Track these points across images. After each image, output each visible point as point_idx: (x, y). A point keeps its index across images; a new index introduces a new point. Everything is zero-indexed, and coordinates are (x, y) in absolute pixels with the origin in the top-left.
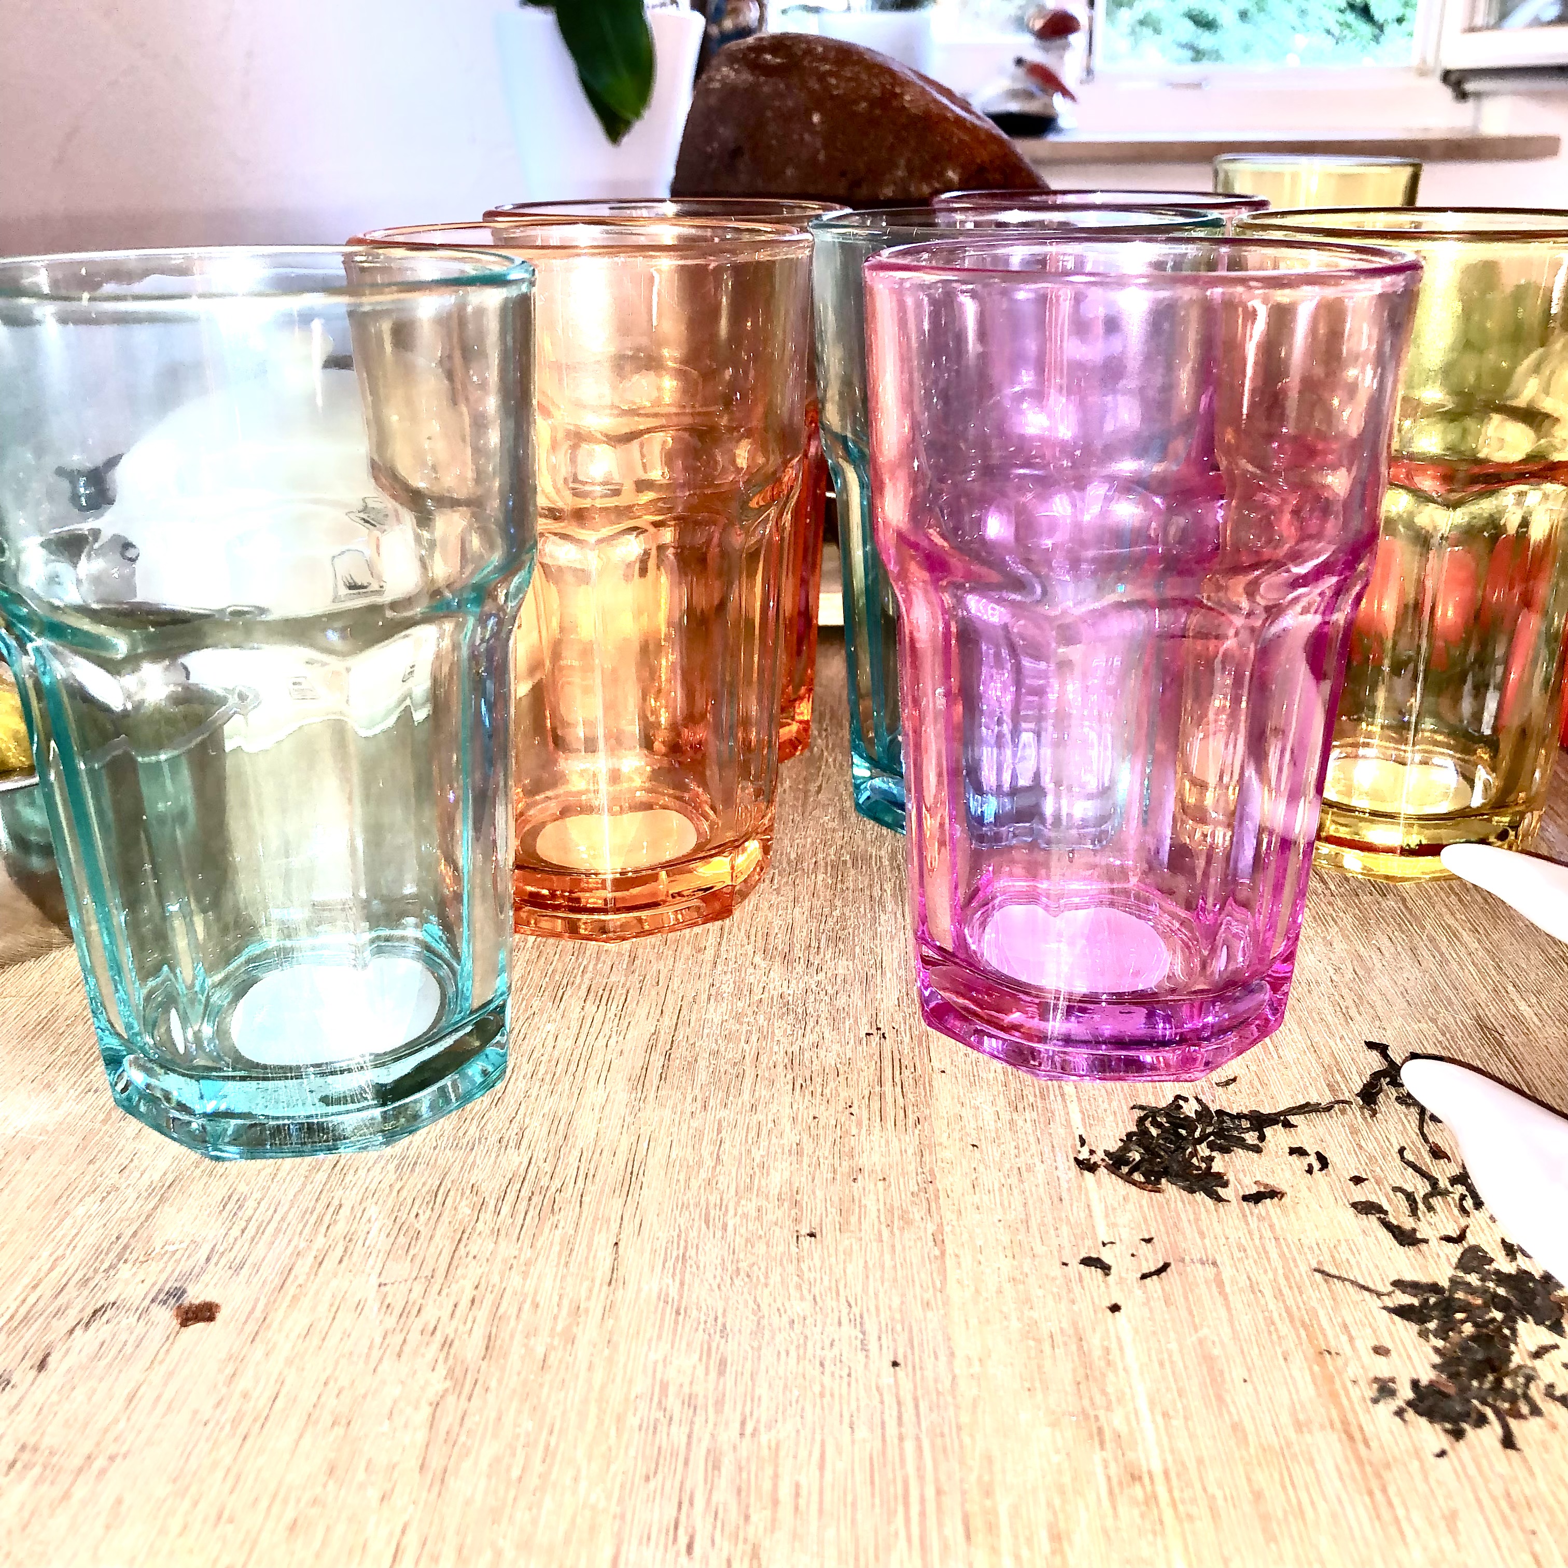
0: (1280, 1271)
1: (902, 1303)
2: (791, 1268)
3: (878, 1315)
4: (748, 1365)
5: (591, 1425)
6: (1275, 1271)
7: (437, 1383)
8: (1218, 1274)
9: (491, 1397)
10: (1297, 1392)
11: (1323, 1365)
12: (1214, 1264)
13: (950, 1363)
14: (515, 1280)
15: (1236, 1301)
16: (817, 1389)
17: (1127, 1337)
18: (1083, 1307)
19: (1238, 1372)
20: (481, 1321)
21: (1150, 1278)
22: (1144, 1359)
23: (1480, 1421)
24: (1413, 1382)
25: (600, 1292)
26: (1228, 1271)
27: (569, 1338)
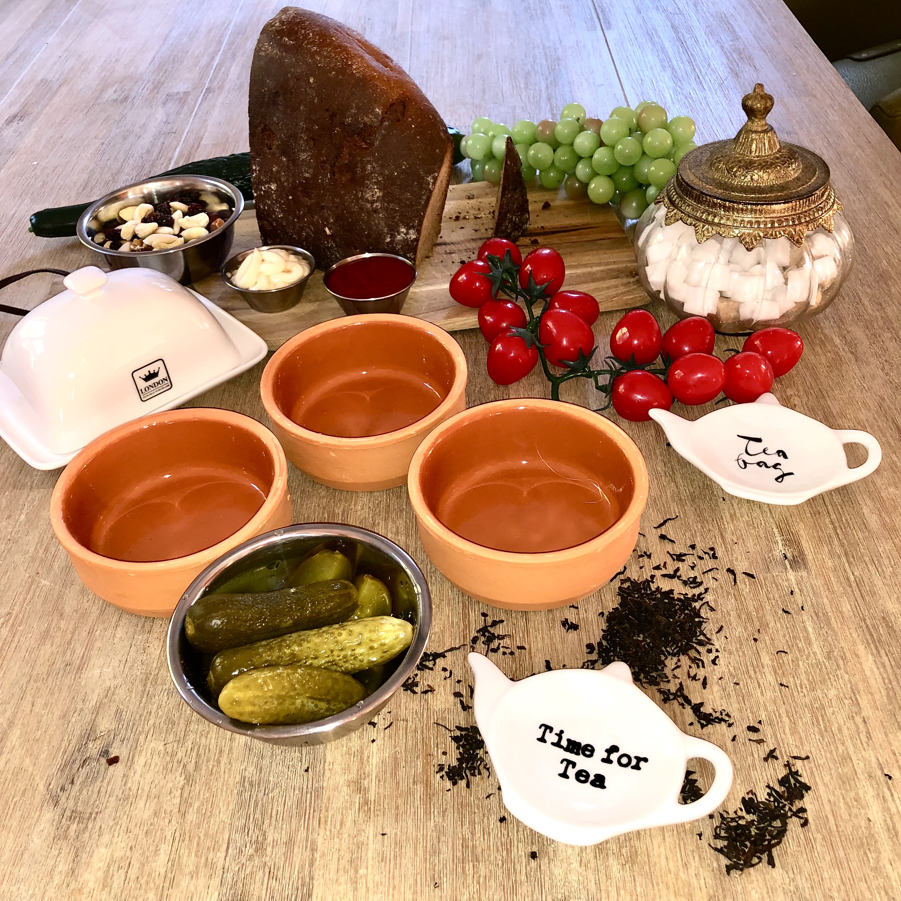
0: (425, 723)
4: (268, 769)
5: (224, 794)
6: (423, 723)
7: (181, 781)
8: (407, 726)
9: (197, 785)
10: (417, 770)
11: (427, 760)
12: (407, 721)
13: (324, 765)
14: (203, 740)
15: (410, 735)
16: (286, 777)
17: (375, 752)
18: (365, 740)
19: (403, 764)
20: (194, 756)
21: (385, 729)
22: (378, 760)
23: (462, 778)
24: (449, 766)
25: (228, 743)
26: (410, 724)
27: (219, 762)
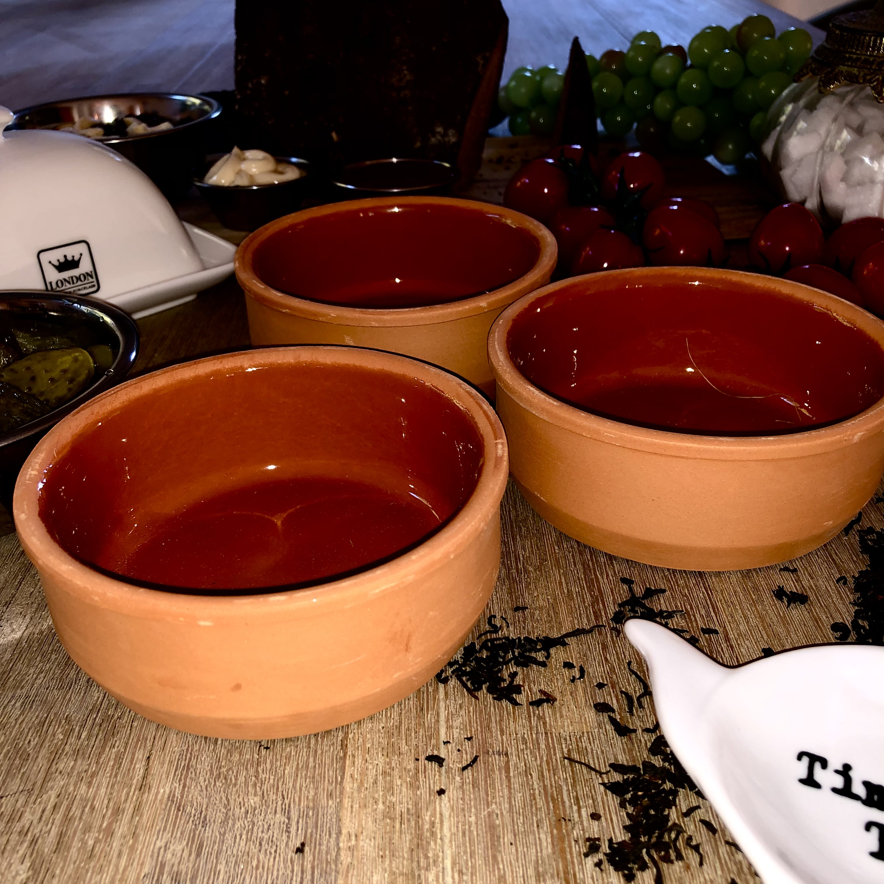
0: (545, 759)
1: (316, 794)
2: (252, 772)
3: (299, 805)
4: (216, 847)
6: (541, 758)
7: (23, 872)
8: (508, 762)
10: (541, 850)
11: (560, 830)
12: (507, 754)
13: (338, 839)
14: (83, 788)
15: (516, 783)
16: (255, 863)
17: (446, 813)
18: (423, 792)
19: (508, 837)
20: (57, 822)
21: (464, 769)
22: (454, 830)
23: (643, 867)
24: (610, 841)
25: (134, 795)
26: (514, 759)
27: (110, 833)
